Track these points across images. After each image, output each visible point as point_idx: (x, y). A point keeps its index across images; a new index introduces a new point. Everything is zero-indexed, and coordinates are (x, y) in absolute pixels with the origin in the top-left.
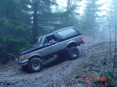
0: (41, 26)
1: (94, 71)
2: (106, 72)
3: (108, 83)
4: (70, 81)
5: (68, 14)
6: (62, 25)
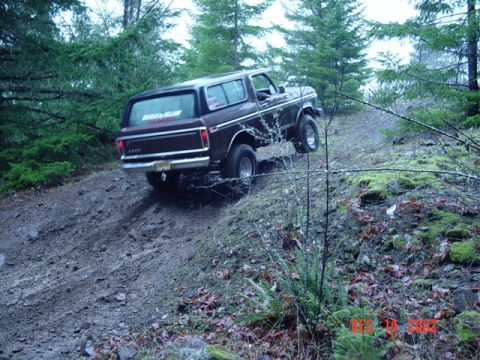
0: (17, 99)
2: (297, 280)
3: (304, 323)
4: (155, 325)
5: (129, 46)
6: (105, 96)
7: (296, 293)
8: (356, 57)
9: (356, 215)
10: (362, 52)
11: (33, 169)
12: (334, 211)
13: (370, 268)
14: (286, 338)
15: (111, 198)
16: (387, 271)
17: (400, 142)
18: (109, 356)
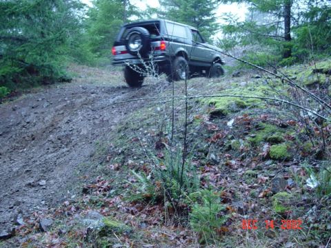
1: (133, 169)
2: (165, 171)
3: (170, 201)
4: (67, 203)
5: (48, 5)
7: (164, 180)
8: (208, 15)
9: (206, 126)
10: (213, 12)
12: (191, 123)
13: (215, 162)
14: (157, 211)
15: (36, 113)
16: (227, 165)
17: (237, 75)
18: (34, 225)
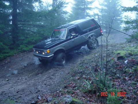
0: (22, 27)
1: (85, 79)
2: (98, 80)
4: (58, 92)
5: (54, 13)
6: (47, 27)
9: (116, 62)
11: (26, 47)
12: (110, 61)
13: (119, 78)
16: (124, 79)
17: (130, 42)
18: (45, 99)
